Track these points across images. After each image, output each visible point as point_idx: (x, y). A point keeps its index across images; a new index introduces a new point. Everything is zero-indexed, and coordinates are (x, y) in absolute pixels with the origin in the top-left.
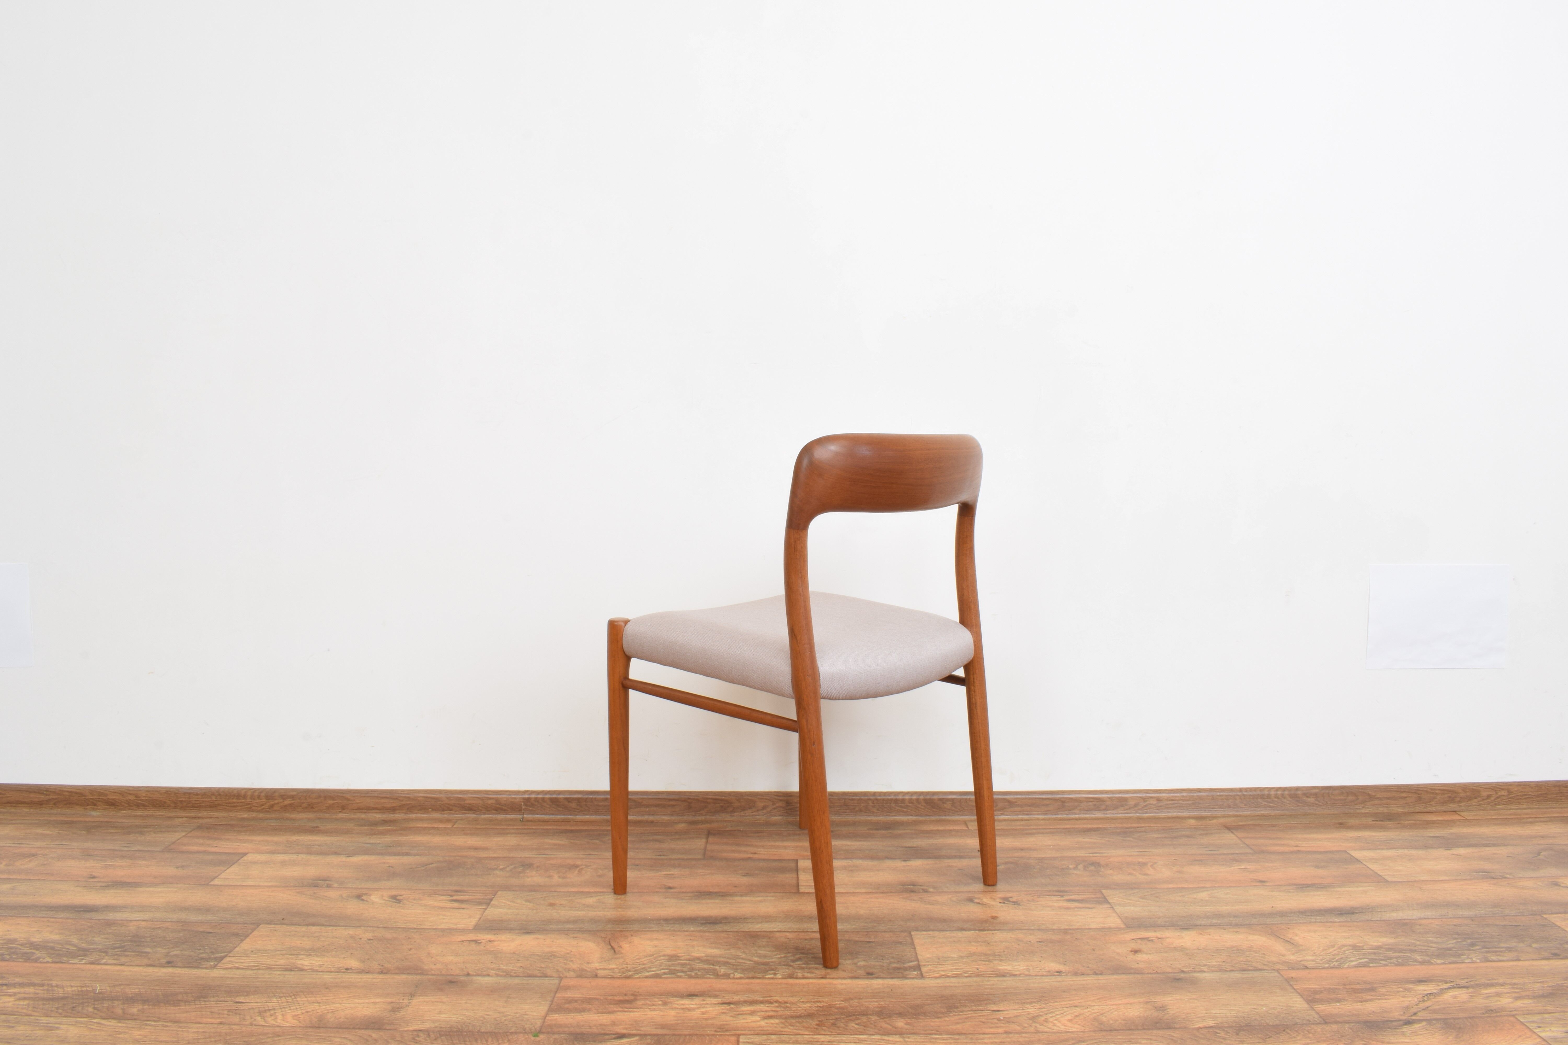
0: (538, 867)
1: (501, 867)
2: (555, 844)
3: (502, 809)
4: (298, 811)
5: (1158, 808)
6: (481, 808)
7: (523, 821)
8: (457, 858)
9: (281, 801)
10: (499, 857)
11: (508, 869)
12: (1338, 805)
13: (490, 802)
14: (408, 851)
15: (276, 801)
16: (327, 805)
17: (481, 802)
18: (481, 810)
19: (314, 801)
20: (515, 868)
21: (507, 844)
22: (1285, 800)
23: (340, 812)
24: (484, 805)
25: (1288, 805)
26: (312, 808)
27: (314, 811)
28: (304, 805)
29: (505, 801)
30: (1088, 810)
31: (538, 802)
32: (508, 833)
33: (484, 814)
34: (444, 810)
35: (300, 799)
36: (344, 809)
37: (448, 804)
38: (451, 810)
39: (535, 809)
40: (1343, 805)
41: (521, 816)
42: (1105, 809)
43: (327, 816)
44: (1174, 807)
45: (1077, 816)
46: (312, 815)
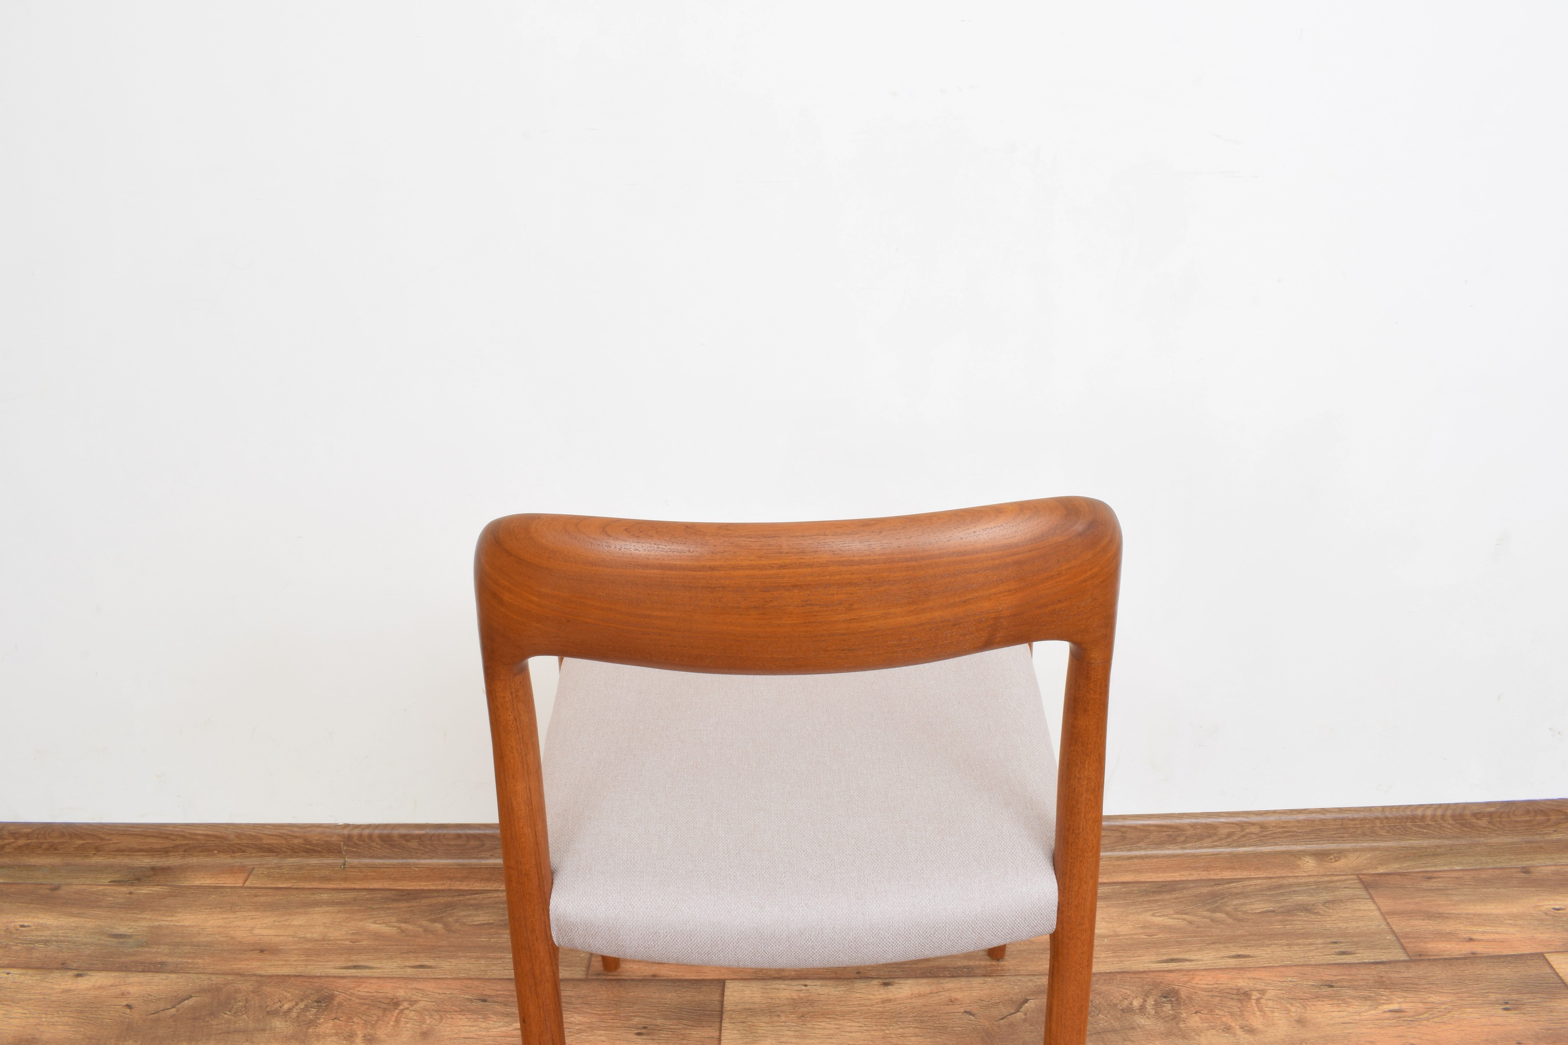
0: (340, 1005)
1: (286, 1006)
2: (377, 936)
3: (315, 851)
4: (38, 854)
5: (1261, 839)
6: (285, 850)
7: (344, 867)
8: (230, 978)
9: (13, 841)
10: (289, 976)
11: (294, 1014)
12: (1520, 828)
13: (296, 841)
14: (164, 959)
15: (6, 841)
16: (75, 846)
17: (284, 842)
18: (286, 852)
19: (56, 841)
20: (307, 1008)
21: (309, 935)
22: (1445, 824)
23: (94, 854)
24: (289, 846)
25: (1450, 831)
26: (56, 849)
27: (59, 854)
28: (44, 846)
29: (317, 840)
30: (1160, 844)
31: (363, 841)
32: (317, 904)
33: (291, 857)
34: (234, 852)
35: (37, 838)
36: (99, 851)
37: (239, 844)
38: (245, 852)
39: (360, 851)
40: (1527, 829)
41: (341, 861)
42: (1184, 842)
43: (78, 860)
44: (1284, 837)
45: (1142, 853)
46: (57, 861)
